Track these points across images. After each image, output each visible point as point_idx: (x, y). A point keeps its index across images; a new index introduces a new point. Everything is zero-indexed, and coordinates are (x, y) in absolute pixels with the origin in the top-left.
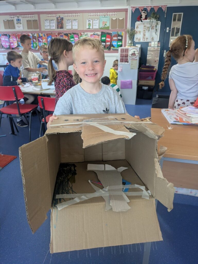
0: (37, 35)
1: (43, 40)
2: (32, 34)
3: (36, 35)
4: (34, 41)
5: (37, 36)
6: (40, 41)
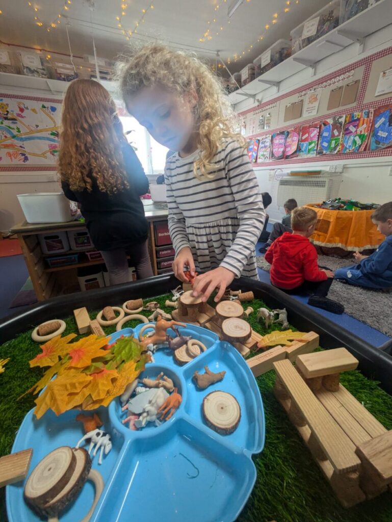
0: (346, 117)
1: (358, 128)
2: (334, 119)
3: (342, 120)
4: (333, 135)
5: (345, 121)
6: (352, 132)
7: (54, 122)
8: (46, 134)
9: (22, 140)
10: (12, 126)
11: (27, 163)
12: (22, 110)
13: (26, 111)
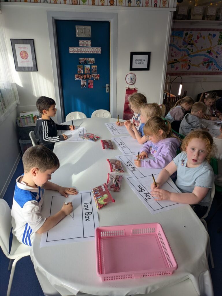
7: (211, 44)
8: (205, 52)
9: (192, 56)
10: (191, 48)
11: (189, 70)
12: (198, 38)
13: (200, 38)
